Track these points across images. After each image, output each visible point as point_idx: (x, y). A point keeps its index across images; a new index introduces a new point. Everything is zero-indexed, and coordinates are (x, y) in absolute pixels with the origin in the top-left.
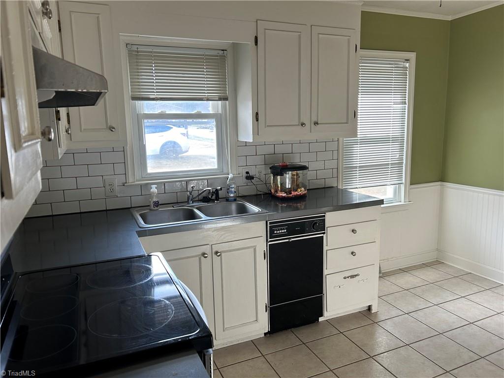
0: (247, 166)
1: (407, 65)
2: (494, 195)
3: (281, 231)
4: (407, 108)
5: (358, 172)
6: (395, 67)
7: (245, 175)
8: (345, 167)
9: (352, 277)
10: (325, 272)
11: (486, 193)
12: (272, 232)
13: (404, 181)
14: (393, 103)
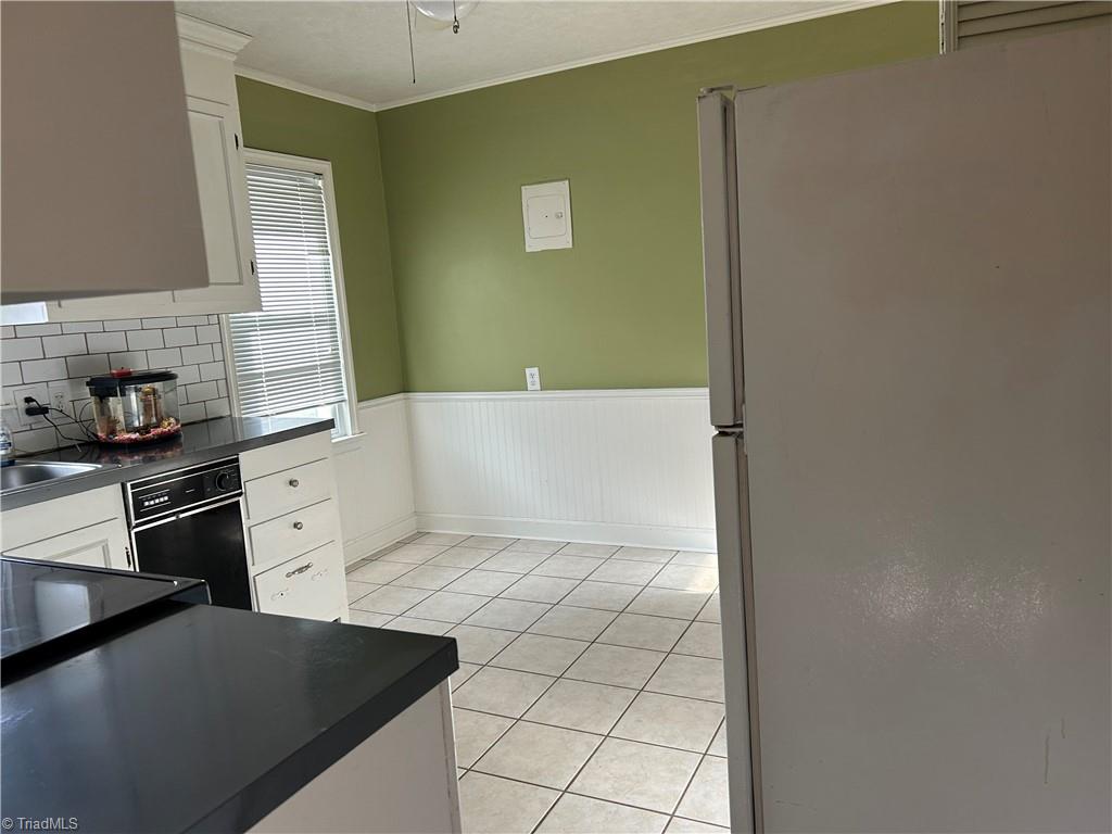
0: (24, 384)
1: (320, 183)
2: (487, 400)
3: (157, 501)
4: (331, 262)
5: (265, 385)
6: (301, 186)
7: (23, 405)
8: (240, 376)
9: (300, 570)
10: (252, 571)
11: (476, 400)
12: (138, 504)
13: (346, 397)
14: (306, 253)
